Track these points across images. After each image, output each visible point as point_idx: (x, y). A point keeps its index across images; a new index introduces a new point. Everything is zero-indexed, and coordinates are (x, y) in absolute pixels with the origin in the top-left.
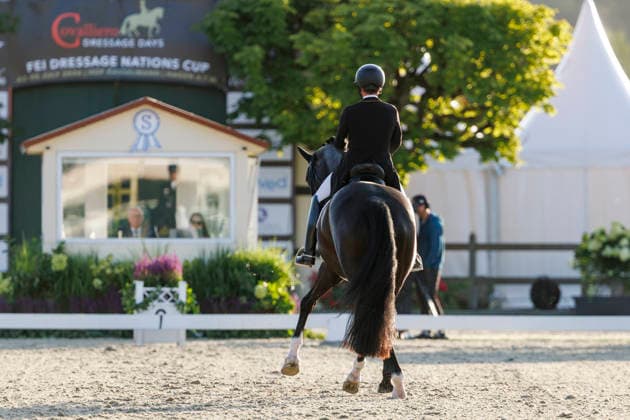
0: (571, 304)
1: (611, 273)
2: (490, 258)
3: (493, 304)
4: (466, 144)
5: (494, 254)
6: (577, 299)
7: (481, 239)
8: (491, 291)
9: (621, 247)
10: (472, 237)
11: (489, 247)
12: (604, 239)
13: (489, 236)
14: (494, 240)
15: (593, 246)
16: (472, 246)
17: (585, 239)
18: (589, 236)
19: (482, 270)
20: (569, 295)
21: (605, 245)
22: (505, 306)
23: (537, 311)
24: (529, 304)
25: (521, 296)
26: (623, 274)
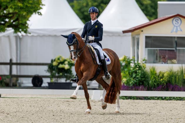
0: (47, 85)
1: (61, 74)
2: (17, 68)
3: (18, 85)
4: (9, 26)
5: (19, 66)
6: (49, 83)
7: (14, 61)
8: (17, 80)
9: (65, 64)
10: (11, 60)
11: (17, 64)
12: (59, 61)
13: (17, 60)
14: (19, 62)
15: (55, 64)
16: (11, 64)
17: (52, 61)
18: (53, 60)
19: (14, 72)
20: (46, 82)
21: (59, 63)
22: (22, 85)
23: (34, 88)
24: (31, 85)
25: (28, 82)
26: (66, 74)
